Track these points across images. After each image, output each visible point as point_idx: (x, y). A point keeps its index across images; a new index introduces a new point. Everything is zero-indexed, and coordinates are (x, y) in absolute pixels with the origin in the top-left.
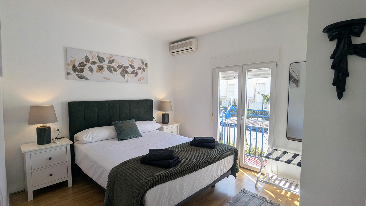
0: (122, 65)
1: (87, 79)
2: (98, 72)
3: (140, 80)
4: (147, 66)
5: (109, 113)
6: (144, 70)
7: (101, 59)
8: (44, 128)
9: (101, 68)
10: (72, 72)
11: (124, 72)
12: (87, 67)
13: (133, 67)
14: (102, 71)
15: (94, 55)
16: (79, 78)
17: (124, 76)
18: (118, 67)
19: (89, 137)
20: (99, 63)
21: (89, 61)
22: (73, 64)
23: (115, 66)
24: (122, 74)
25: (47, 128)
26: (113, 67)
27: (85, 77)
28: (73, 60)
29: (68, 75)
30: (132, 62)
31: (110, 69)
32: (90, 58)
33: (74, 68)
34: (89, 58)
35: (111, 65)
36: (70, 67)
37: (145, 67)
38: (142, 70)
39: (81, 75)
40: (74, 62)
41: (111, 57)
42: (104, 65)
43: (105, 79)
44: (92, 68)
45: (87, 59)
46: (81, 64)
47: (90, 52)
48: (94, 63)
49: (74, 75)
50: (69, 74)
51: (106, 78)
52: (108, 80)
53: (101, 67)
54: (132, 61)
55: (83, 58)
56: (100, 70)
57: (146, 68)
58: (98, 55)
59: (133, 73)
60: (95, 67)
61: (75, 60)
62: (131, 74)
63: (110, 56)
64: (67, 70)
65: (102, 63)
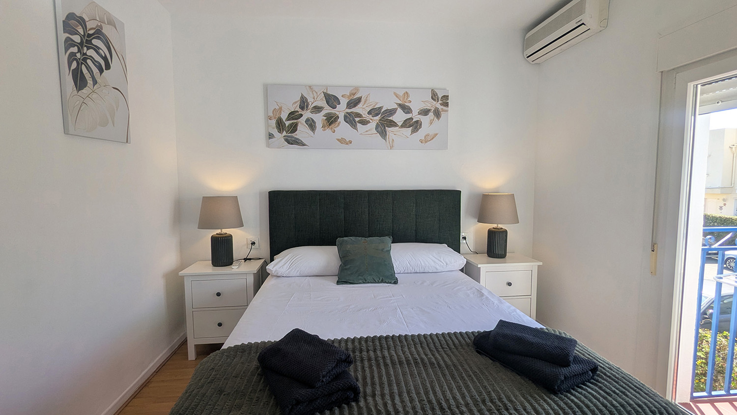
0: (380, 108)
1: (304, 145)
2: (326, 128)
3: (426, 142)
4: (446, 105)
6: (437, 114)
7: (332, 100)
8: (222, 237)
9: (331, 120)
10: (275, 132)
11: (385, 122)
12: (303, 120)
13: (406, 109)
14: (333, 125)
15: (317, 93)
16: (289, 143)
18: (369, 113)
20: (328, 110)
21: (307, 107)
22: (277, 117)
23: (364, 112)
24: (379, 129)
26: (359, 115)
27: (299, 140)
28: (277, 107)
29: (270, 138)
30: (406, 98)
31: (352, 120)
32: (310, 100)
33: (280, 125)
34: (307, 100)
35: (354, 110)
36: (273, 122)
37: (440, 107)
38: (431, 114)
39: (292, 137)
40: (280, 112)
41: (354, 92)
42: (337, 113)
44: (313, 120)
45: (304, 103)
46: (293, 116)
47: (310, 87)
48: (317, 109)
49: (279, 137)
50: (271, 136)
51: (342, 141)
52: (347, 144)
53: (332, 117)
54: (406, 95)
55: (296, 102)
56: (330, 125)
57: (445, 108)
58: (325, 91)
59: (407, 124)
60: (319, 118)
61: (281, 108)
62: (402, 126)
63: (351, 90)
64: (268, 129)
65: (334, 107)
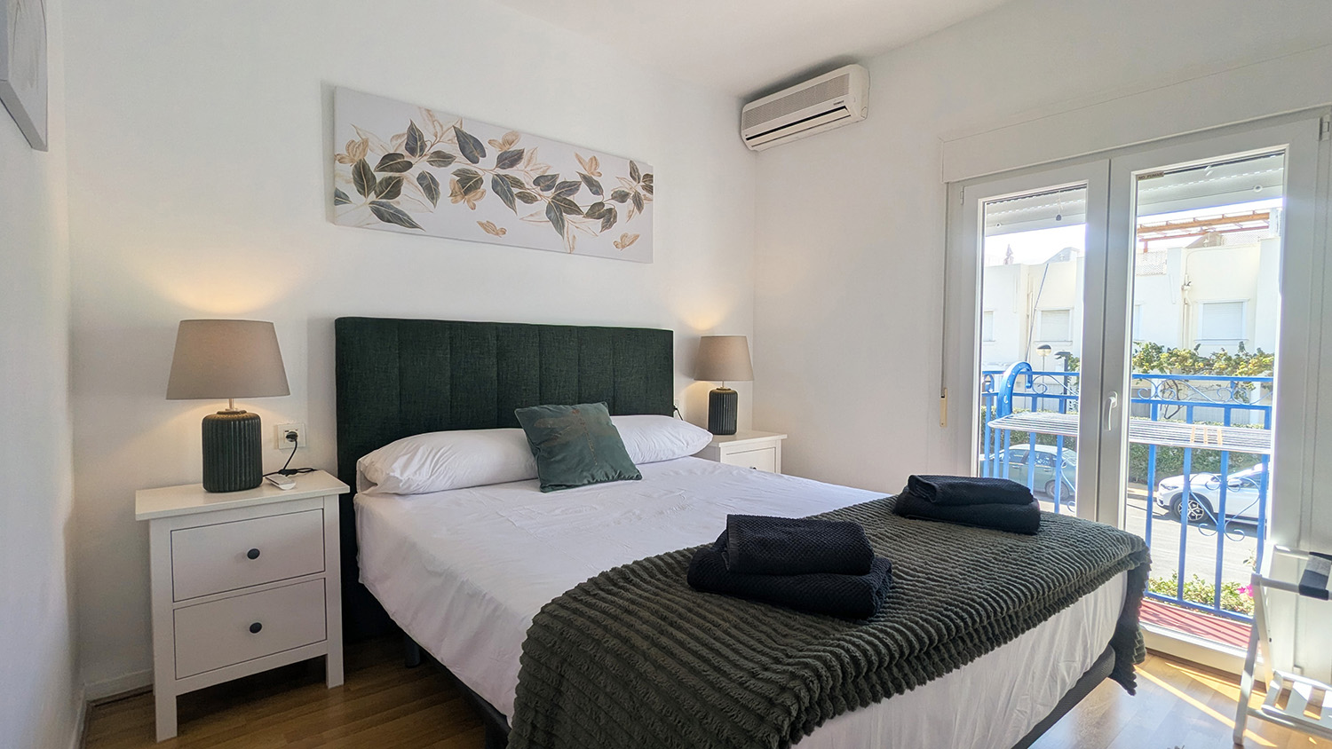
0: (554, 177)
1: (414, 226)
2: (459, 198)
3: (623, 247)
4: (650, 189)
5: (498, 374)
6: (638, 203)
7: (470, 146)
8: (234, 421)
9: (468, 184)
10: (351, 190)
11: (562, 207)
12: (411, 175)
13: (595, 188)
14: (472, 194)
15: (441, 126)
16: (381, 217)
17: (559, 224)
18: (536, 182)
19: (420, 468)
20: (461, 163)
21: (422, 150)
22: (357, 159)
23: (528, 180)
24: (553, 214)
25: (244, 419)
26: (518, 183)
27: (405, 215)
28: (358, 139)
29: (337, 203)
30: (594, 167)
31: (506, 189)
32: (428, 137)
33: (362, 177)
34: (421, 136)
35: (509, 172)
36: (347, 170)
37: (643, 192)
38: (630, 201)
39: (390, 207)
40: (364, 150)
41: (510, 138)
42: (480, 172)
43: (485, 228)
44: (433, 179)
45: (415, 142)
46: (389, 161)
47: (428, 111)
48: (442, 159)
49: (361, 203)
50: (339, 198)
51: (487, 227)
52: (497, 234)
53: (471, 179)
54: (594, 163)
55: (399, 136)
56: (466, 193)
57: (648, 195)
58: (458, 126)
59: (597, 212)
60: (445, 177)
61: (365, 143)
62: (589, 215)
63: (507, 135)
64: (334, 183)
65: (475, 161)
